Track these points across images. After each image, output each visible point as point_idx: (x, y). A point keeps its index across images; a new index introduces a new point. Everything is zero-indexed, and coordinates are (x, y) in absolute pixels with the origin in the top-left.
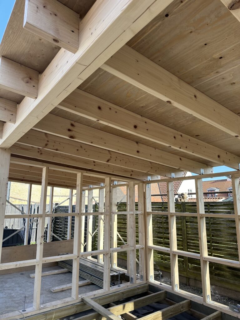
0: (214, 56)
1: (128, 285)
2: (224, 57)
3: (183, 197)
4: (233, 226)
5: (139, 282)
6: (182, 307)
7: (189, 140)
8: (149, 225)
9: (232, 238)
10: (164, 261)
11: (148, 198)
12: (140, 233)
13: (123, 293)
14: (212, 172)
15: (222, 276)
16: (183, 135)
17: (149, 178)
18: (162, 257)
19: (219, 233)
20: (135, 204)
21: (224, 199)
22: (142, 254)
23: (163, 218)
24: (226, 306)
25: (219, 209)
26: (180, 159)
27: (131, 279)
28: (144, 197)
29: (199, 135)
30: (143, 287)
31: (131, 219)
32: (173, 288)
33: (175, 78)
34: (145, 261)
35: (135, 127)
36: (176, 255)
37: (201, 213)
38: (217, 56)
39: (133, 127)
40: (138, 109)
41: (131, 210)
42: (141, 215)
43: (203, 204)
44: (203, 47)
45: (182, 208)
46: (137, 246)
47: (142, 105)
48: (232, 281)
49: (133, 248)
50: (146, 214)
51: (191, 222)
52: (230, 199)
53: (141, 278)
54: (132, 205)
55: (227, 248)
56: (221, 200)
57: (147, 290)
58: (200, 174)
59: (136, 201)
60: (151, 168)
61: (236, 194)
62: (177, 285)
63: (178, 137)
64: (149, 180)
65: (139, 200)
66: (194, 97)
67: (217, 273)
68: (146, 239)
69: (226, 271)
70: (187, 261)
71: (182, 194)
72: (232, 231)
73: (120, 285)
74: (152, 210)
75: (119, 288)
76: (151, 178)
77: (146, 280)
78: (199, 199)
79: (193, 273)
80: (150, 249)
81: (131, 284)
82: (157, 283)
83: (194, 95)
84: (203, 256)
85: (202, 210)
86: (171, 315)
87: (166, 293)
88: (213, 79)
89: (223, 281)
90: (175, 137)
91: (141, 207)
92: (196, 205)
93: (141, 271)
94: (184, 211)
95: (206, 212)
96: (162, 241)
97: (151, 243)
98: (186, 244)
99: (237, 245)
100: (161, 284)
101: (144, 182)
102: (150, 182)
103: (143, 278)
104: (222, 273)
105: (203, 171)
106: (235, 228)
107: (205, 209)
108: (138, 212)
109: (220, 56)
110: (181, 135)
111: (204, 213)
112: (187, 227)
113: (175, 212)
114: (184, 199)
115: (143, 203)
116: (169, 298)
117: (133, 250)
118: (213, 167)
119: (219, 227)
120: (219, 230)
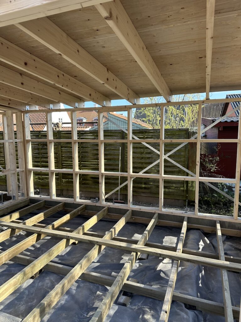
0: (93, 28)
1: (11, 202)
2: (100, 30)
3: (58, 127)
4: (97, 148)
5: (20, 198)
6: (59, 208)
7: (69, 79)
8: (28, 152)
9: (95, 157)
10: (41, 180)
11: (27, 127)
12: (20, 159)
13: (7, 208)
14: (84, 106)
15: (88, 184)
16: (65, 74)
17: (28, 108)
18: (39, 177)
19: (86, 154)
20: (14, 133)
21: (90, 128)
22: (22, 176)
23: (40, 145)
24: (89, 201)
25: (88, 136)
26: (60, 93)
27: (13, 197)
28: (23, 126)
29: (77, 76)
30: (25, 201)
31: (10, 147)
32: (51, 198)
33: (65, 35)
34: (25, 181)
35: (26, 64)
36: (54, 173)
37: (74, 139)
38: (95, 28)
39: (23, 64)
40: (29, 48)
41: (9, 138)
42: (20, 143)
43: (77, 132)
44: (86, 21)
45: (58, 136)
46: (17, 169)
47: (33, 46)
48: (93, 187)
49: (14, 172)
50: (25, 142)
51: (65, 147)
52: (95, 127)
53: (22, 196)
54: (10, 134)
55: (92, 164)
56: (88, 129)
57: (28, 203)
58: (75, 107)
59: (15, 130)
60: (32, 98)
61: (100, 124)
62: (54, 194)
63: (61, 76)
64: (28, 110)
65: (18, 129)
66: (77, 51)
67: (83, 182)
68: (26, 164)
69: (90, 180)
70: (61, 177)
71: (57, 123)
72: (95, 152)
73: (3, 203)
74: (31, 138)
75: (3, 205)
76: (30, 108)
77: (27, 196)
78: (74, 128)
79: (66, 185)
80: (30, 171)
81: (14, 201)
82: (37, 196)
83: (77, 49)
84: (75, 171)
85: (75, 137)
86: (51, 214)
87: (45, 201)
88: (91, 41)
89: (87, 187)
90: (58, 76)
91: (19, 135)
92: (71, 133)
93: (22, 190)
94: (60, 138)
95: (78, 138)
96: (40, 165)
97: (30, 166)
98: (60, 165)
99: (98, 162)
100: (41, 197)
101: (22, 112)
102: (28, 112)
103: (24, 195)
104: (87, 182)
105: (77, 105)
106: (98, 150)
107: (78, 136)
108: (17, 140)
109: (97, 29)
110: (63, 75)
111: (77, 139)
112: (61, 151)
113: (53, 139)
114: (58, 128)
115: (22, 132)
116: (48, 205)
117: (14, 173)
118: (85, 101)
119: (86, 150)
120: (87, 152)
